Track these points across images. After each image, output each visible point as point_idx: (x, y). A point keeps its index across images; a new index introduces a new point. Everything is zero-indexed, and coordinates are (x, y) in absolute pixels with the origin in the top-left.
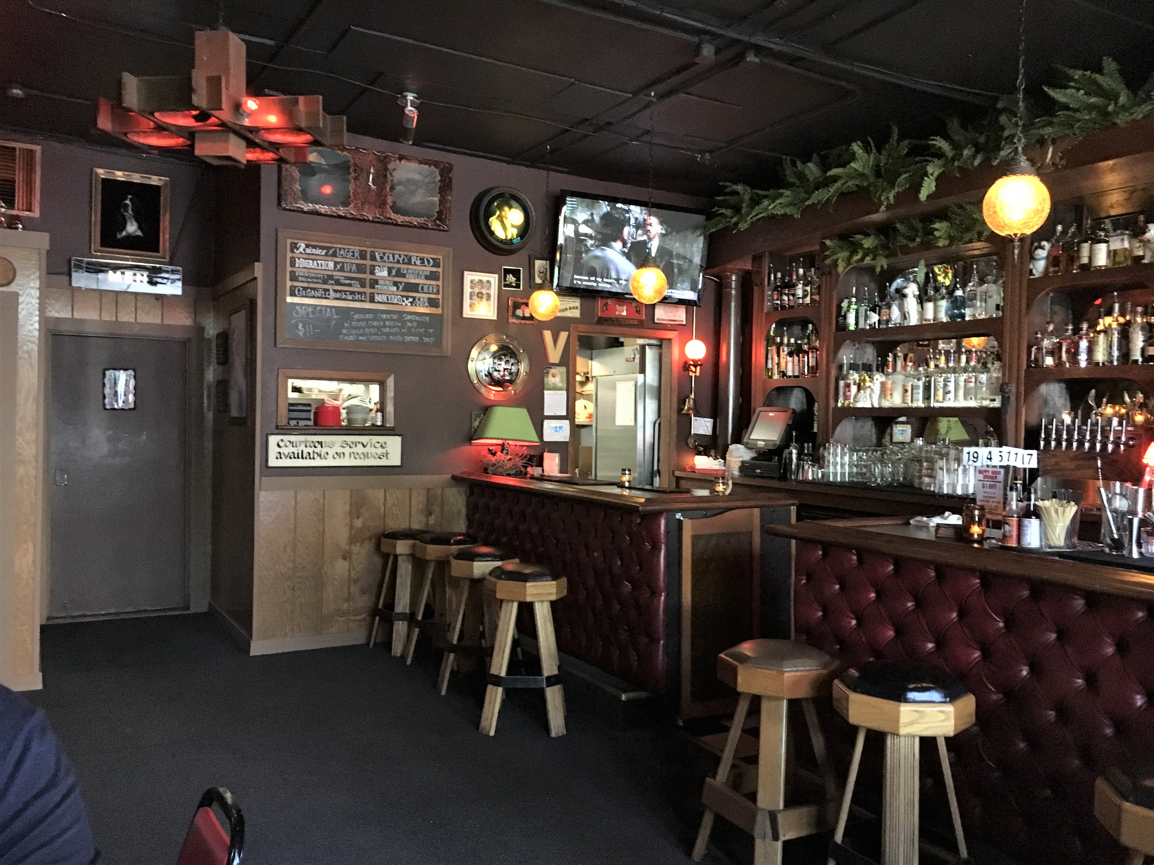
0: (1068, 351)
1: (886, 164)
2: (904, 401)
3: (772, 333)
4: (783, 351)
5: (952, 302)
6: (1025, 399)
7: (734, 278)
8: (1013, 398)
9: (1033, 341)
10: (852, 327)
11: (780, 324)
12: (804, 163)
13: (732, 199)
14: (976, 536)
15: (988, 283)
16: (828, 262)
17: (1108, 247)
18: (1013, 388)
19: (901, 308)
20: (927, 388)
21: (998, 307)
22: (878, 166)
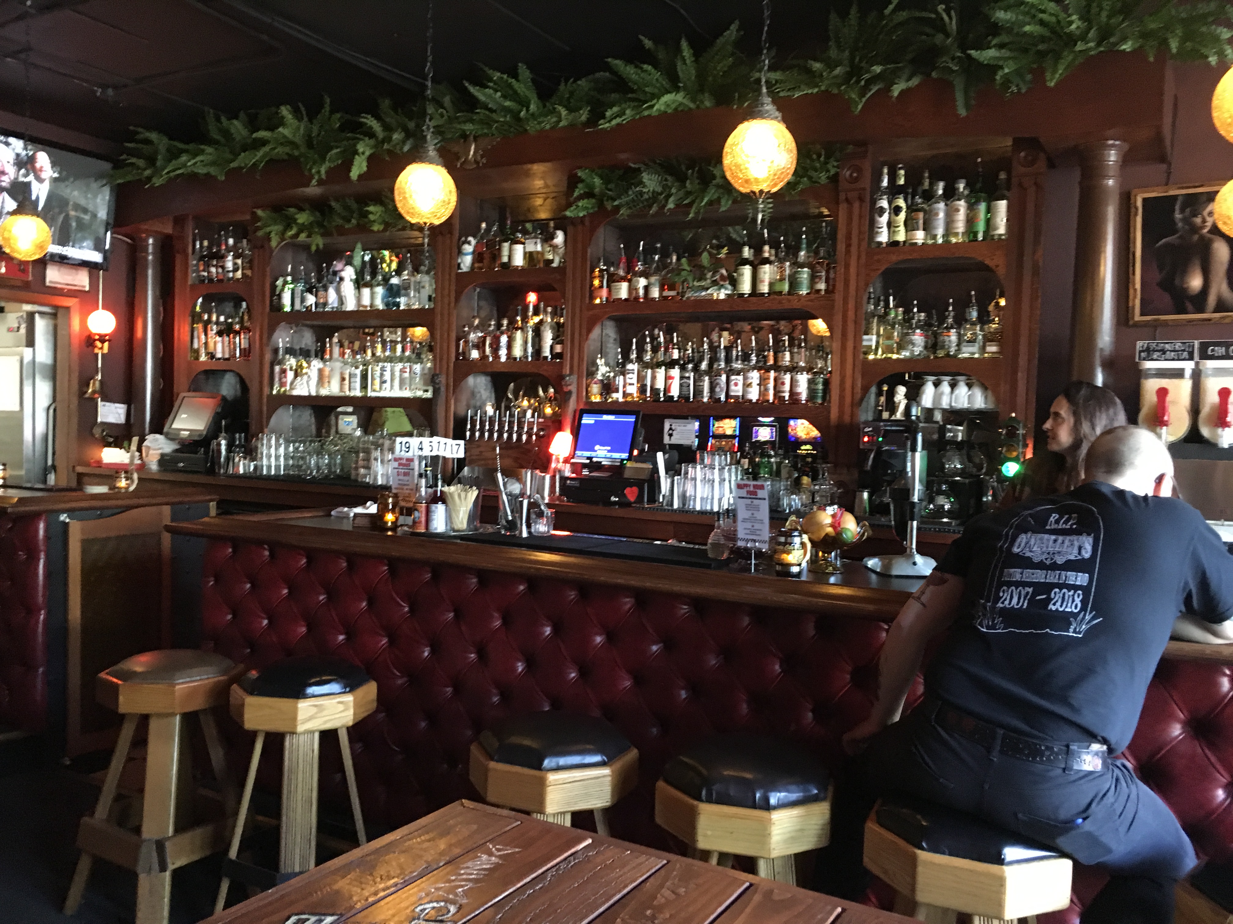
0: (491, 346)
1: (319, 135)
2: (342, 389)
3: (198, 309)
4: (212, 330)
5: (387, 290)
6: (454, 390)
7: (151, 241)
8: (443, 389)
9: (462, 334)
10: (287, 309)
11: (208, 299)
12: (229, 119)
13: (146, 148)
14: (390, 524)
15: (421, 272)
16: (260, 233)
17: (524, 248)
18: (442, 379)
19: (338, 291)
20: (364, 377)
21: (430, 298)
22: (309, 136)
